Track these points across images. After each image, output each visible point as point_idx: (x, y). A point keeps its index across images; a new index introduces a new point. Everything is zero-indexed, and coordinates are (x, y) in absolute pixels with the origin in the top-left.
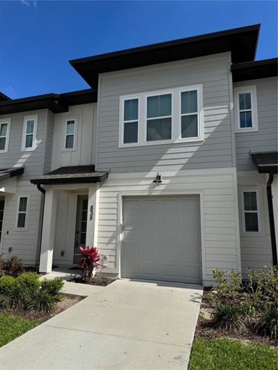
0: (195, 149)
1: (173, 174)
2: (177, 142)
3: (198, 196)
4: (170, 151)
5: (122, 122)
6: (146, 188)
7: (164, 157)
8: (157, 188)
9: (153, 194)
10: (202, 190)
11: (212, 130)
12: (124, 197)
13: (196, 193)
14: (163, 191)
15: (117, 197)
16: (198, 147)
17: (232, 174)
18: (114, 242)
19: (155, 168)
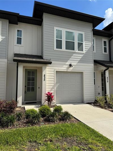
0: (82, 56)
1: (75, 64)
2: (76, 52)
3: (82, 73)
4: (74, 55)
5: (55, 39)
6: (65, 68)
7: (72, 57)
8: (69, 69)
9: (68, 71)
10: (84, 71)
11: (87, 50)
12: (56, 71)
13: (82, 72)
14: (72, 70)
15: (54, 71)
16: (83, 55)
17: (92, 66)
18: (53, 90)
19: (69, 61)
